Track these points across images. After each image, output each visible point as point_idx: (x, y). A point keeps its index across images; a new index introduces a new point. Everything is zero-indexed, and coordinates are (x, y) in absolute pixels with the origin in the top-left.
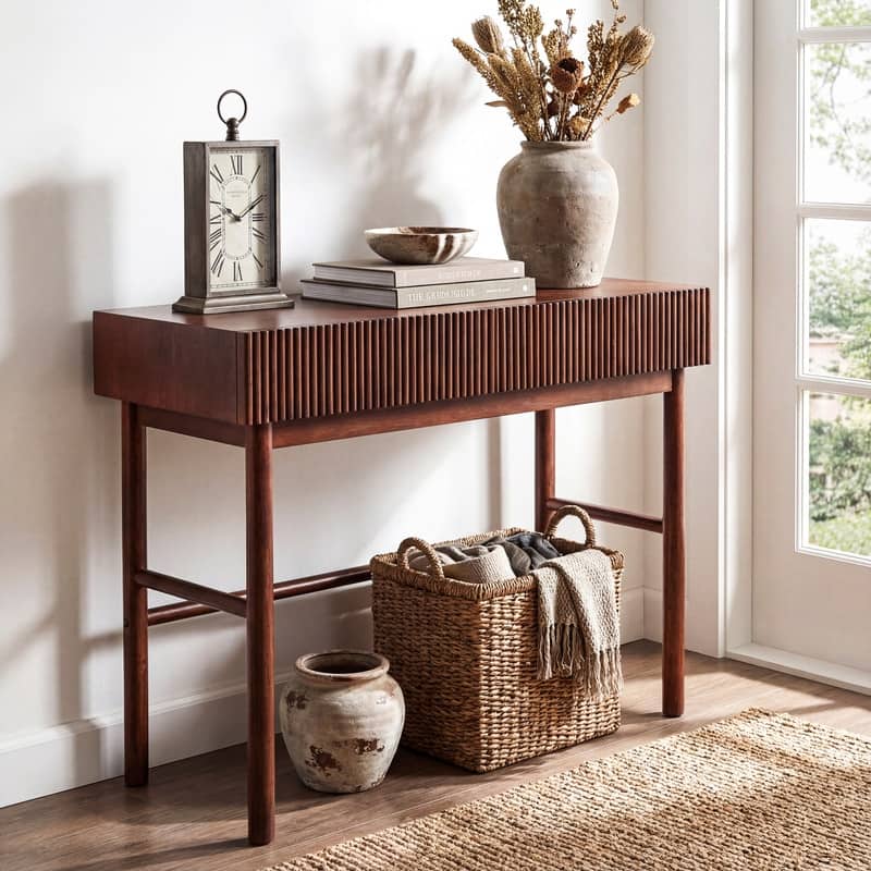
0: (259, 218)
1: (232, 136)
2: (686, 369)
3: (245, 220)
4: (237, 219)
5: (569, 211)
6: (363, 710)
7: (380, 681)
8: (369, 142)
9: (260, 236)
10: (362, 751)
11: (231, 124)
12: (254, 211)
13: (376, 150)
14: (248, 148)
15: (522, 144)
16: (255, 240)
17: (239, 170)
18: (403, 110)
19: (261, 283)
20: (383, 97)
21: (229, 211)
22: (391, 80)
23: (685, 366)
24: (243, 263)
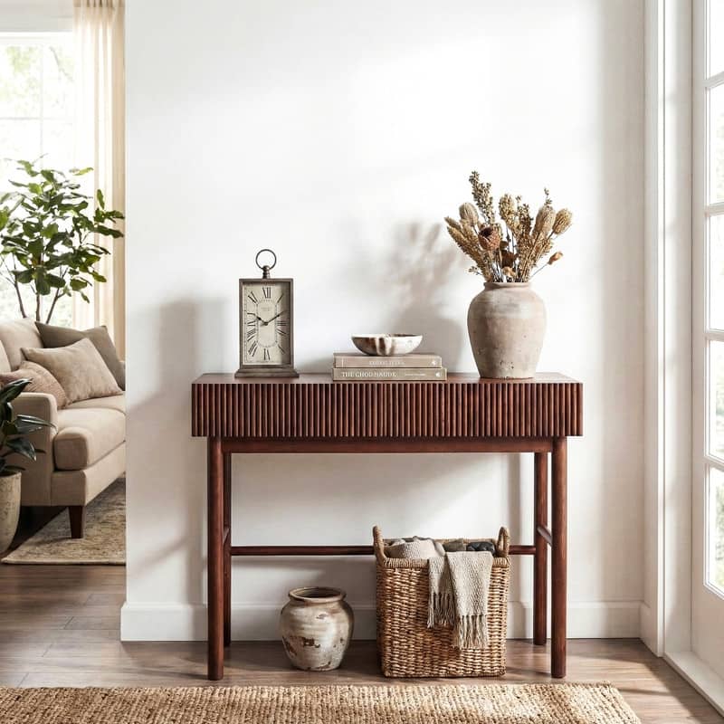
0: (282, 324)
1: (265, 274)
2: (569, 438)
3: (272, 324)
4: (266, 324)
5: (490, 327)
6: (306, 620)
7: (331, 606)
8: (404, 281)
9: (282, 333)
10: (305, 645)
11: (265, 269)
12: (278, 319)
13: (408, 287)
14: (275, 282)
15: (485, 284)
16: (279, 335)
17: (268, 296)
18: (430, 262)
19: (283, 362)
20: (415, 254)
21: (260, 319)
22: (421, 243)
23: (566, 435)
24: (270, 349)
